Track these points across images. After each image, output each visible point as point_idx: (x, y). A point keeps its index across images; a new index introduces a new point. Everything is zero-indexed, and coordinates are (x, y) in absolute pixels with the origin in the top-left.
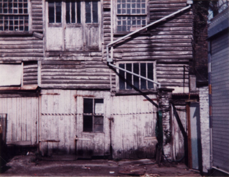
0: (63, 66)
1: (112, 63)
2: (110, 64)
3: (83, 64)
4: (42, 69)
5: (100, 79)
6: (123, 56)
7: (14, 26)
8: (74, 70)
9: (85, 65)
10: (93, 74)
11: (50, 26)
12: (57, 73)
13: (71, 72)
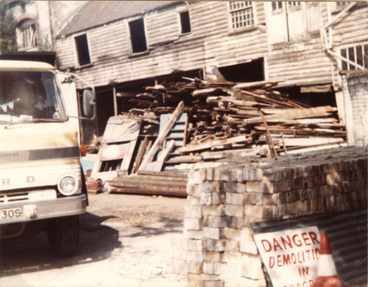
0: (286, 60)
1: (331, 49)
2: (329, 51)
3: (304, 55)
4: (269, 65)
5: (322, 71)
6: (343, 39)
7: (243, 21)
8: (296, 63)
9: (307, 56)
10: (315, 65)
11: (273, 14)
12: (281, 69)
13: (294, 66)
